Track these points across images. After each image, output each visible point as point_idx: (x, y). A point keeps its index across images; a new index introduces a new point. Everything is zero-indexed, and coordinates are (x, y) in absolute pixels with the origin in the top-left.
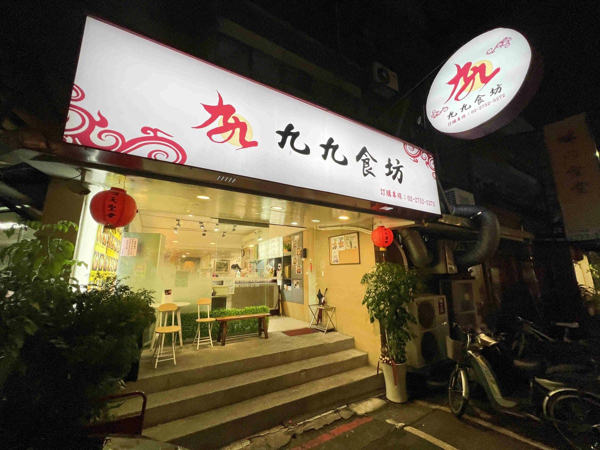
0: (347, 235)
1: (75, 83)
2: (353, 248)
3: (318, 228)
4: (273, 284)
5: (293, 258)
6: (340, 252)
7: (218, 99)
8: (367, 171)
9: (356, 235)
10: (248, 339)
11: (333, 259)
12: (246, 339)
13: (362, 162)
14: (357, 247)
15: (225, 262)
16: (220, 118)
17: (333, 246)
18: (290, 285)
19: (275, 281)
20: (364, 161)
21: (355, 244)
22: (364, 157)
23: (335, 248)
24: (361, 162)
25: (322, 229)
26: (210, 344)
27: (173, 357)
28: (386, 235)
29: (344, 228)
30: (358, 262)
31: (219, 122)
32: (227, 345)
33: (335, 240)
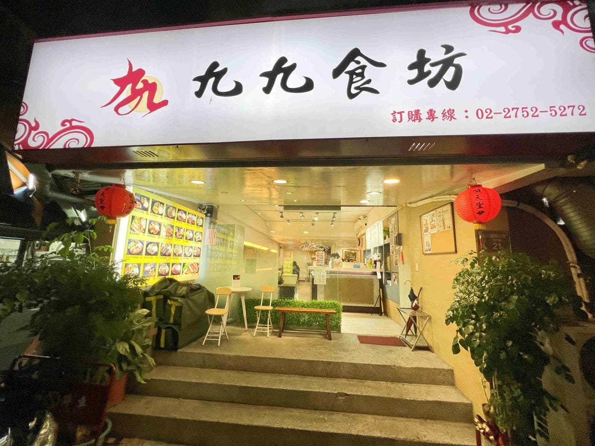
0: (438, 210)
1: (23, 101)
2: (446, 229)
3: (408, 205)
4: (373, 276)
5: (391, 246)
6: (433, 236)
7: (128, 67)
8: (356, 88)
9: (449, 207)
10: (312, 336)
11: (426, 248)
12: (310, 335)
13: (348, 76)
14: (452, 226)
15: (353, 252)
16: (129, 86)
17: (424, 228)
18: (390, 280)
19: (375, 274)
20: (352, 73)
21: (449, 222)
22: (352, 66)
23: (426, 231)
24: (344, 77)
25: (413, 205)
26: (267, 333)
27: (218, 338)
28: (478, 201)
29: (435, 199)
30: (454, 250)
31: (127, 92)
32: (283, 338)
33: (426, 218)
